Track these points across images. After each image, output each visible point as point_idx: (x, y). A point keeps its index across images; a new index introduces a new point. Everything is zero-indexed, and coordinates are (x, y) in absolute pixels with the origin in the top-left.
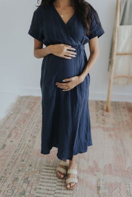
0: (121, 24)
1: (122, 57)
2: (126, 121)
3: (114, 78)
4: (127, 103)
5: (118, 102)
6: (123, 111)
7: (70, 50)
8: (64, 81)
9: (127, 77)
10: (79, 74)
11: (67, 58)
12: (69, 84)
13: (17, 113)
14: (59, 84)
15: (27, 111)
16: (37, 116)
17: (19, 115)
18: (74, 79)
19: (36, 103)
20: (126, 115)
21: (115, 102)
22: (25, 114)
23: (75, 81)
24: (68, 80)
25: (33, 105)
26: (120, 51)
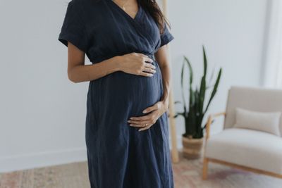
14: (136, 118)
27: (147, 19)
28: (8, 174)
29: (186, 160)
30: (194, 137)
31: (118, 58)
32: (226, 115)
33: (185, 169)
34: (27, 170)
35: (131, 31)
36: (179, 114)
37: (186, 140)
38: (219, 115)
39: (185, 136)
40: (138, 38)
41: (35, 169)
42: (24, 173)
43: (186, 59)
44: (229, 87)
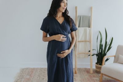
0: (79, 27)
1: (81, 43)
2: (87, 78)
3: (78, 54)
4: (85, 69)
5: (81, 68)
6: (84, 73)
7: (64, 37)
8: (61, 52)
9: (84, 53)
10: (69, 49)
11: (63, 41)
12: (64, 54)
13: (22, 78)
14: (59, 54)
15: (28, 77)
16: (35, 79)
17: (23, 80)
18: (67, 51)
19: (33, 72)
20: (86, 75)
21: (79, 68)
22: (27, 78)
23: (67, 52)
24: (64, 52)
25: (31, 73)
26: (80, 40)
27: (66, 24)
28: (32, 69)
29: (96, 73)
30: (100, 65)
31: (54, 36)
32: (115, 57)
33: (94, 76)
34: (38, 68)
35: (60, 28)
36: (95, 54)
37: (97, 65)
38: (113, 56)
39: (97, 63)
40: (61, 30)
41: (40, 68)
42: (36, 69)
43: (100, 32)
44: (118, 45)
